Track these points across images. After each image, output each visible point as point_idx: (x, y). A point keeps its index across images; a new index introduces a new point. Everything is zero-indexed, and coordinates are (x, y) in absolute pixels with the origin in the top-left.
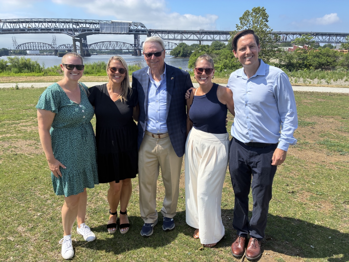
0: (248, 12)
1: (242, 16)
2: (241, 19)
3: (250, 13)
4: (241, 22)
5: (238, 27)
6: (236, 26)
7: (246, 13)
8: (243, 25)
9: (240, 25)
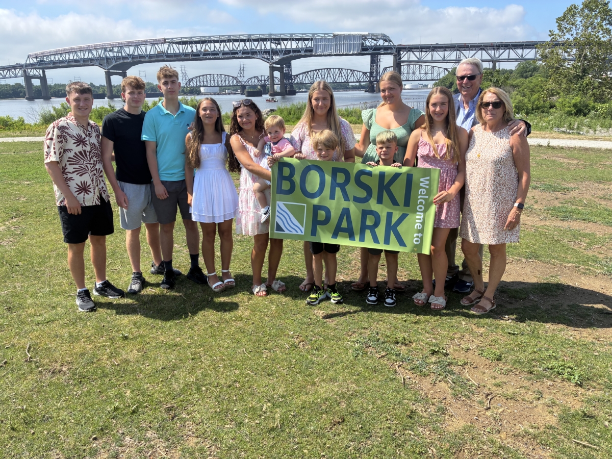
0: (575, 7)
1: (562, 15)
2: (559, 20)
3: (579, 10)
4: (560, 26)
5: (553, 35)
6: (550, 34)
7: (569, 10)
8: (563, 31)
9: (557, 32)
